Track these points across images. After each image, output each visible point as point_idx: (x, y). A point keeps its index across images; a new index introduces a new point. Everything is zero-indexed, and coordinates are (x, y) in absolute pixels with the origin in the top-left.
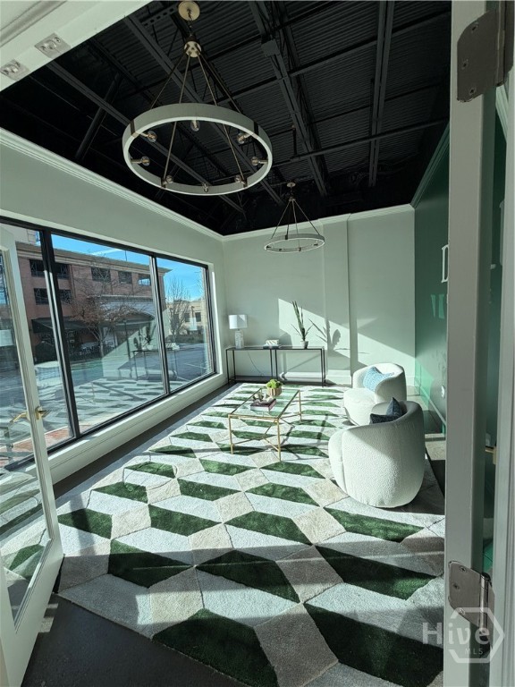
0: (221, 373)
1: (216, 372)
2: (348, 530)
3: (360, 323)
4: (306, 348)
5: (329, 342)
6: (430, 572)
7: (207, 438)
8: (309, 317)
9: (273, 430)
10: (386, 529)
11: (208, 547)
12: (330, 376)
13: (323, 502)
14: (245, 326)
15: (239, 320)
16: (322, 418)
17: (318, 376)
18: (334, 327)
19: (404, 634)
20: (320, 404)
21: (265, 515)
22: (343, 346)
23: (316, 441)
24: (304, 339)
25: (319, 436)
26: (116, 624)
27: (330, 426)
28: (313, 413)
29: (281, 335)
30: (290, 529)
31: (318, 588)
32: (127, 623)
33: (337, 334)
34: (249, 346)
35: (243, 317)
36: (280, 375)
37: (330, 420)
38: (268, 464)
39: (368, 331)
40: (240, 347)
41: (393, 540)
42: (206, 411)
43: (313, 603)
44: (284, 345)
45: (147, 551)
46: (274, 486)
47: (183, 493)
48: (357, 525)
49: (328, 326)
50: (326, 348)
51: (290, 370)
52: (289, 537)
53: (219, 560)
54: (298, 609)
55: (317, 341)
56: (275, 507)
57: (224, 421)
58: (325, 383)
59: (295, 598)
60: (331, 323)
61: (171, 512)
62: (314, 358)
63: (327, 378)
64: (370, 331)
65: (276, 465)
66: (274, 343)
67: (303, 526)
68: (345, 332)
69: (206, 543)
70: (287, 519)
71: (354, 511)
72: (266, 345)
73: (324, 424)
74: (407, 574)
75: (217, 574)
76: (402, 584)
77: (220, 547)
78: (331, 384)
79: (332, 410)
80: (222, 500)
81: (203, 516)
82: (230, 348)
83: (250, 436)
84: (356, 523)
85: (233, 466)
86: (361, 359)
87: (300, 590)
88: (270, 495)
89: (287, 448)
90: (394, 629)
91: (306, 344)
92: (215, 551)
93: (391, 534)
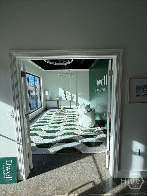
0: (43, 107)
1: (41, 107)
2: (84, 132)
3: (79, 94)
4: (66, 100)
5: (71, 98)
6: (98, 134)
7: (47, 122)
8: (67, 93)
9: (63, 119)
10: (90, 130)
11: (59, 139)
12: (72, 107)
13: (79, 129)
14: (50, 94)
15: (49, 93)
16: (73, 115)
17: (69, 107)
18: (73, 95)
19: (96, 141)
20: (71, 113)
21: (68, 133)
22: (75, 100)
23: (73, 120)
24: (66, 98)
25: (73, 119)
26: (46, 154)
27: (75, 116)
28: (70, 114)
29: (60, 97)
30: (74, 134)
31: (82, 140)
32: (49, 153)
33: (73, 97)
34: (51, 99)
35: (50, 92)
36: (59, 107)
37: (74, 115)
38: (64, 125)
39: (80, 96)
40: (49, 100)
41: (92, 132)
42: (42, 116)
43: (82, 142)
44: (61, 99)
45: (45, 143)
46: (68, 128)
47: (47, 133)
48: (86, 131)
49: (71, 95)
50: (71, 100)
51: (62, 106)
52: (74, 135)
53: (62, 140)
54: (80, 143)
55: (69, 98)
56: (69, 131)
57: (49, 118)
58: (71, 108)
59: (79, 142)
60: (72, 94)
61: (47, 136)
62: (68, 102)
63: (71, 107)
64: (81, 96)
65: (67, 125)
66: (58, 99)
67: (76, 133)
68: (75, 96)
69: (58, 139)
70: (73, 133)
71: (84, 129)
72: (56, 99)
73: (73, 116)
74: (95, 135)
75: (63, 142)
76: (94, 137)
77: (61, 139)
78: (72, 109)
79: (74, 114)
80: (58, 132)
81: (55, 135)
82: (46, 100)
83: (58, 120)
84: (85, 131)
85: (57, 126)
86: (79, 102)
87: (79, 141)
88: (68, 130)
89: (68, 121)
90: (95, 141)
91: (66, 99)
92: (61, 140)
93: (92, 131)
